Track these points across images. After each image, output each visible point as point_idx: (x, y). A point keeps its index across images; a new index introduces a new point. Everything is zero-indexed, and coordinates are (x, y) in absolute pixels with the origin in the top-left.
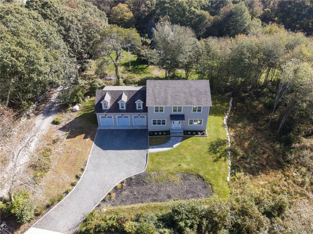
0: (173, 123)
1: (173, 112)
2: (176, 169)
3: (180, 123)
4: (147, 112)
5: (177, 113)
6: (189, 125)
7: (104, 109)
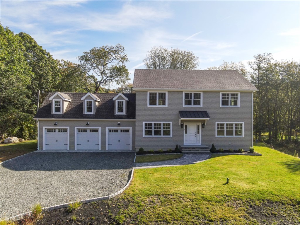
0: (186, 133)
1: (184, 106)
2: (218, 189)
3: (198, 133)
4: (134, 118)
5: (193, 107)
6: (216, 136)
7: (54, 113)
